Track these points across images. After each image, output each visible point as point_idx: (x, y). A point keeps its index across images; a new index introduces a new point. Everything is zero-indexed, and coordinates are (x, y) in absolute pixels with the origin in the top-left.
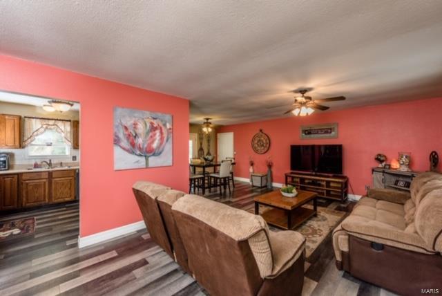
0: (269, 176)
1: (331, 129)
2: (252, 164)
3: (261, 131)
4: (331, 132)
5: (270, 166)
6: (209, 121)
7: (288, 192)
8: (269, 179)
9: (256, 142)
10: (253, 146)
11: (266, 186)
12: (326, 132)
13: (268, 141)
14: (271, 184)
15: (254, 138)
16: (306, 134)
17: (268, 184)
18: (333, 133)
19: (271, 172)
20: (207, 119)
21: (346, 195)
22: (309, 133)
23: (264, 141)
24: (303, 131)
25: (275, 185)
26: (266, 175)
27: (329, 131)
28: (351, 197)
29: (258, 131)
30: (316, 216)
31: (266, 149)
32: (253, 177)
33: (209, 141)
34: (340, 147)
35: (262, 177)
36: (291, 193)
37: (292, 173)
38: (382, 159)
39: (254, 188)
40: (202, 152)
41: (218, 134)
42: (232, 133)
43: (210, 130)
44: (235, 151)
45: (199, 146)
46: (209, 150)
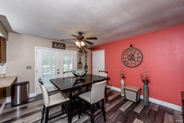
2: (123, 77)
3: (131, 46)
9: (126, 56)
13: (140, 55)
14: (148, 100)
15: (124, 53)
19: (148, 88)
23: (136, 56)
32: (127, 91)
33: (86, 57)
35: (137, 93)
40: (81, 65)
41: (93, 52)
42: (104, 50)
43: (83, 44)
44: (105, 64)
45: (79, 60)
46: (86, 64)
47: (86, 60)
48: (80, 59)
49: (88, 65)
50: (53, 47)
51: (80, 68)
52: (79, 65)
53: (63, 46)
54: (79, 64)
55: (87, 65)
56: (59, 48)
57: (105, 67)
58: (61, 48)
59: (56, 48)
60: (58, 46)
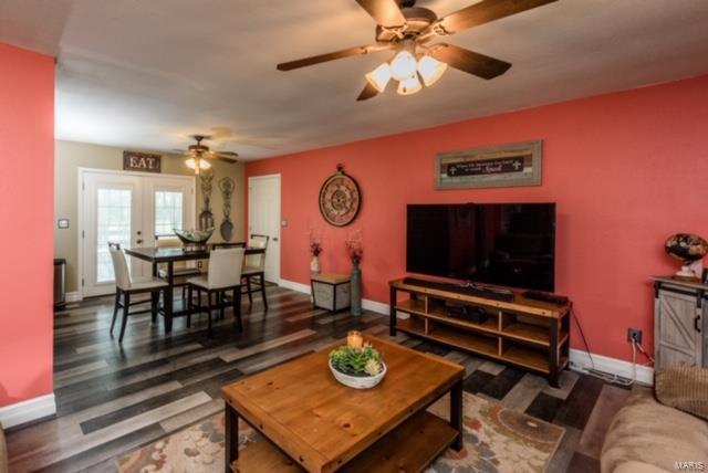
0: (354, 283)
1: (521, 159)
2: (317, 252)
3: (340, 168)
4: (521, 169)
5: (356, 258)
6: (204, 143)
7: (350, 371)
8: (354, 292)
9: (329, 196)
10: (322, 205)
11: (348, 309)
12: (508, 169)
13: (356, 195)
14: (360, 304)
15: (325, 186)
16: (450, 174)
17: (354, 304)
18: (527, 170)
19: (360, 274)
20: (199, 138)
21: (565, 352)
22: (460, 172)
23: (348, 196)
24: (442, 166)
25: (368, 305)
26: (349, 282)
27: (517, 164)
28: (581, 360)
29: (334, 170)
30: (457, 445)
31: (352, 214)
32: (316, 285)
33: (227, 194)
34: (548, 209)
35: (335, 286)
36: (363, 374)
37: (408, 281)
38: (693, 249)
39: (319, 313)
40: (209, 220)
41: (250, 178)
42: (279, 175)
43: (205, 165)
44: (283, 218)
45: (202, 205)
46: (227, 217)
47: (228, 205)
48: (207, 201)
49: (235, 219)
50: (126, 166)
51: (207, 227)
52: (203, 220)
53: (154, 164)
54: (201, 217)
55: (232, 222)
56: (141, 169)
57: (282, 227)
58: (147, 170)
59: (134, 169)
60: (138, 162)
